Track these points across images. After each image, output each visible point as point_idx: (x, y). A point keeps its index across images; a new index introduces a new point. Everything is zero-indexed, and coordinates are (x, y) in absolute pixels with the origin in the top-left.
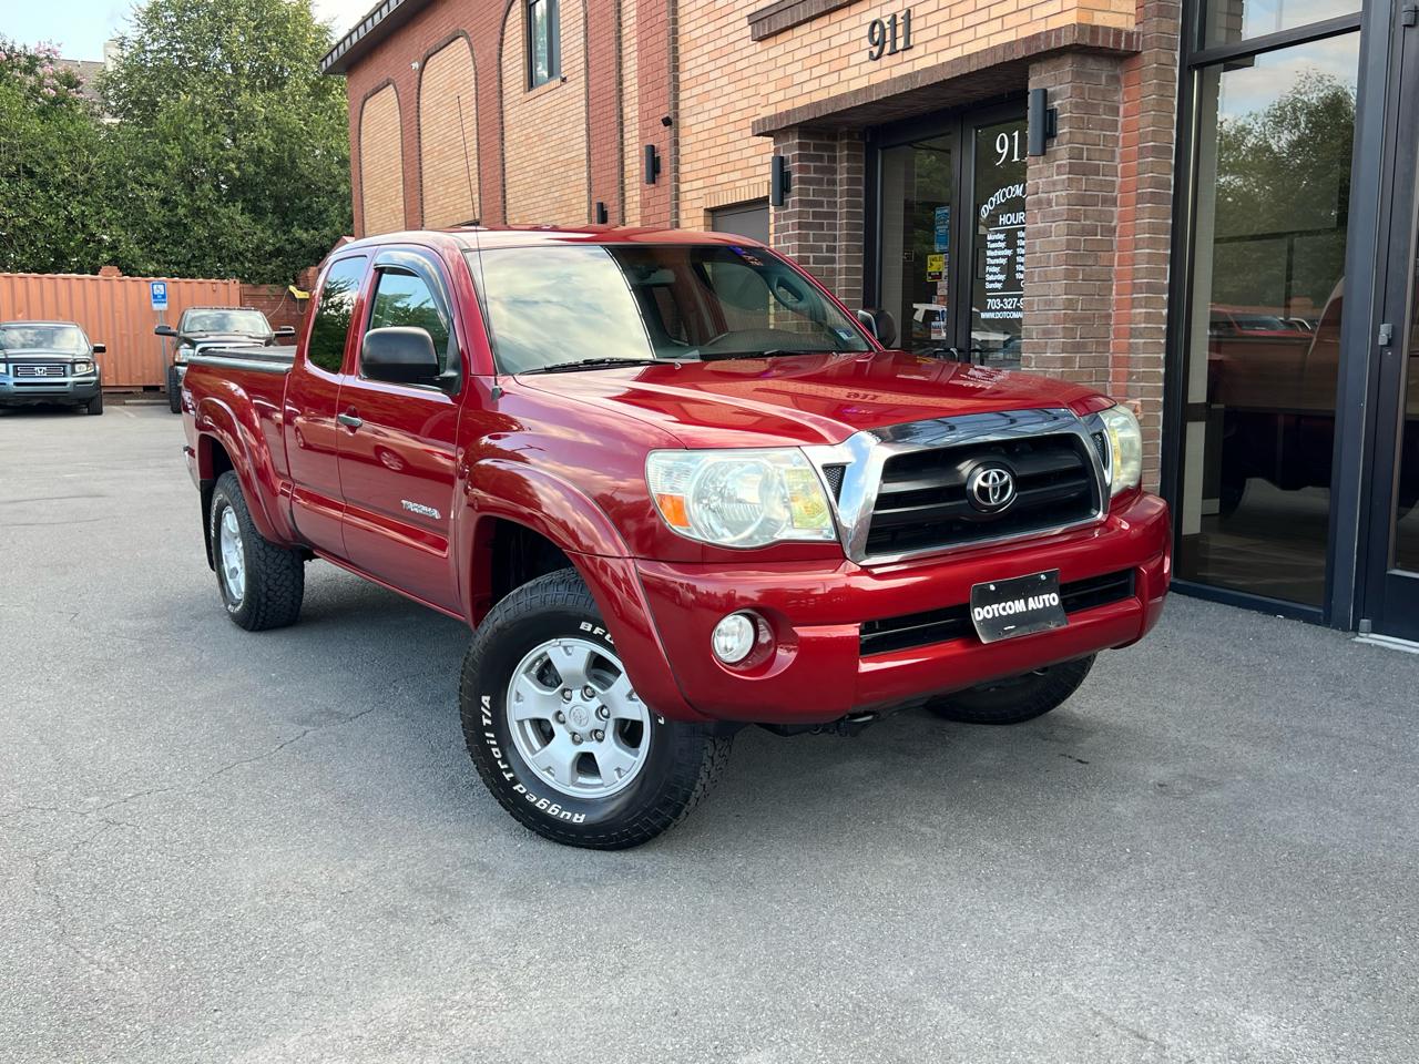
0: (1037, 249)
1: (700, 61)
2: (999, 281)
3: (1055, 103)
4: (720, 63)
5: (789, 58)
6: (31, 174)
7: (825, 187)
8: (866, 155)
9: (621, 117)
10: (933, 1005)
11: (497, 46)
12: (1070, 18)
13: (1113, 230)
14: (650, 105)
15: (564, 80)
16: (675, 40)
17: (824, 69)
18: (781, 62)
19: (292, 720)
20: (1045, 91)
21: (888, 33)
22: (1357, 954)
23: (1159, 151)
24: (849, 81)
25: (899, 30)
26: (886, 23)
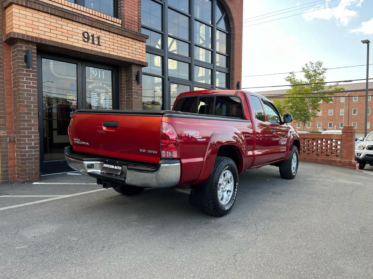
5: (35, 19)
21: (91, 38)
24: (73, 42)
25: (95, 39)
26: (90, 34)
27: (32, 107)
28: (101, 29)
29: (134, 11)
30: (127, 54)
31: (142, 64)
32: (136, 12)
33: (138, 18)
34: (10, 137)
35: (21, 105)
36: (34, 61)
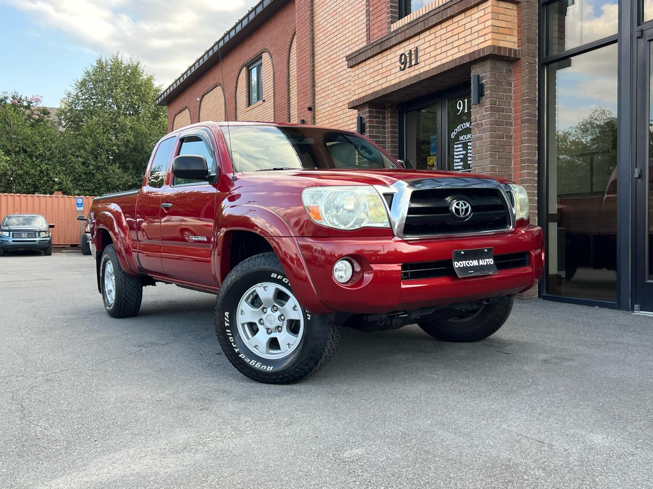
0: (477, 146)
1: (324, 82)
2: (460, 166)
3: (483, 81)
4: (333, 82)
5: (364, 74)
6: (25, 151)
7: (381, 130)
8: (399, 116)
9: (289, 115)
10: (440, 432)
11: (235, 89)
12: (489, 43)
13: (511, 137)
14: (302, 103)
15: (264, 101)
16: (314, 74)
17: (380, 77)
18: (360, 76)
19: (135, 346)
20: (478, 76)
21: (408, 59)
22: (643, 413)
23: (531, 101)
24: (391, 81)
25: (413, 57)
26: (407, 54)
28: (417, 34)
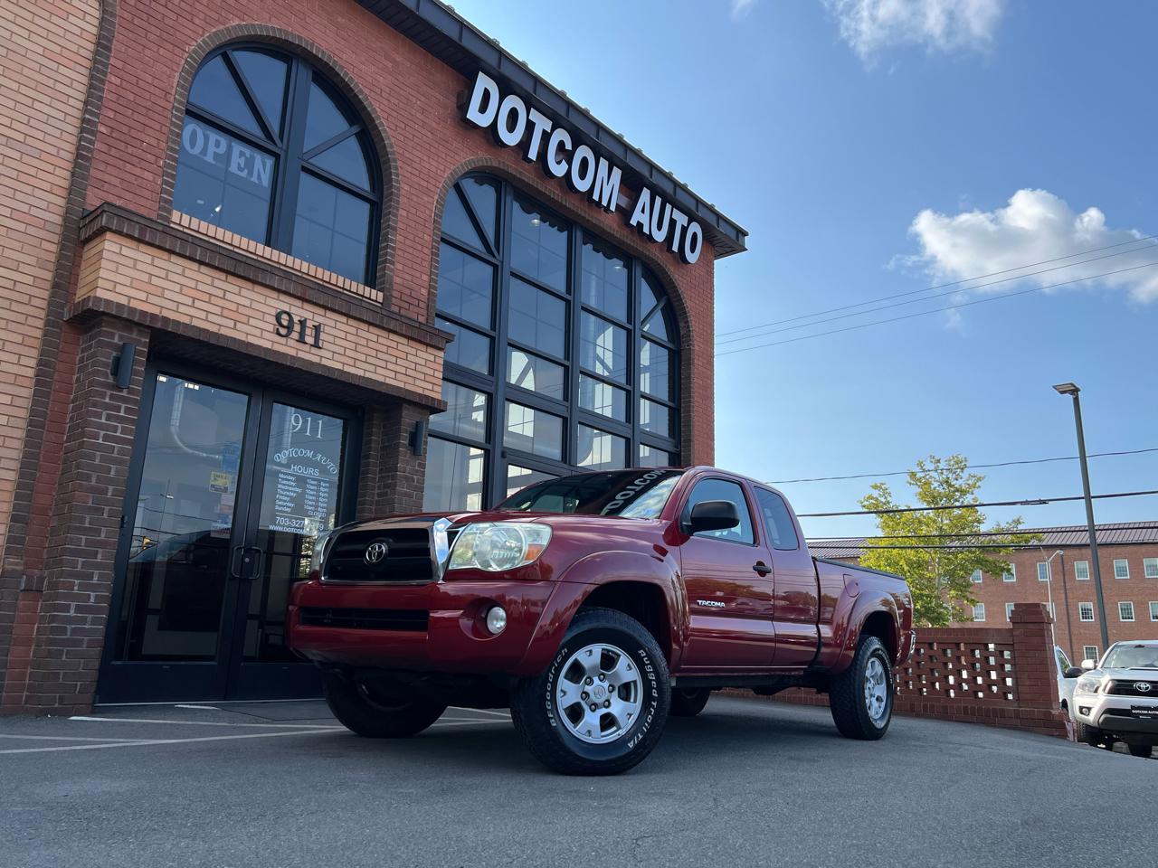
5: (158, 272)
18: (143, 267)
21: (297, 327)
24: (248, 334)
25: (308, 331)
26: (296, 319)
27: (110, 494)
28: (326, 308)
29: (418, 274)
30: (393, 375)
31: (429, 404)
32: (425, 278)
33: (429, 291)
34: (30, 578)
35: (80, 485)
36: (137, 373)
